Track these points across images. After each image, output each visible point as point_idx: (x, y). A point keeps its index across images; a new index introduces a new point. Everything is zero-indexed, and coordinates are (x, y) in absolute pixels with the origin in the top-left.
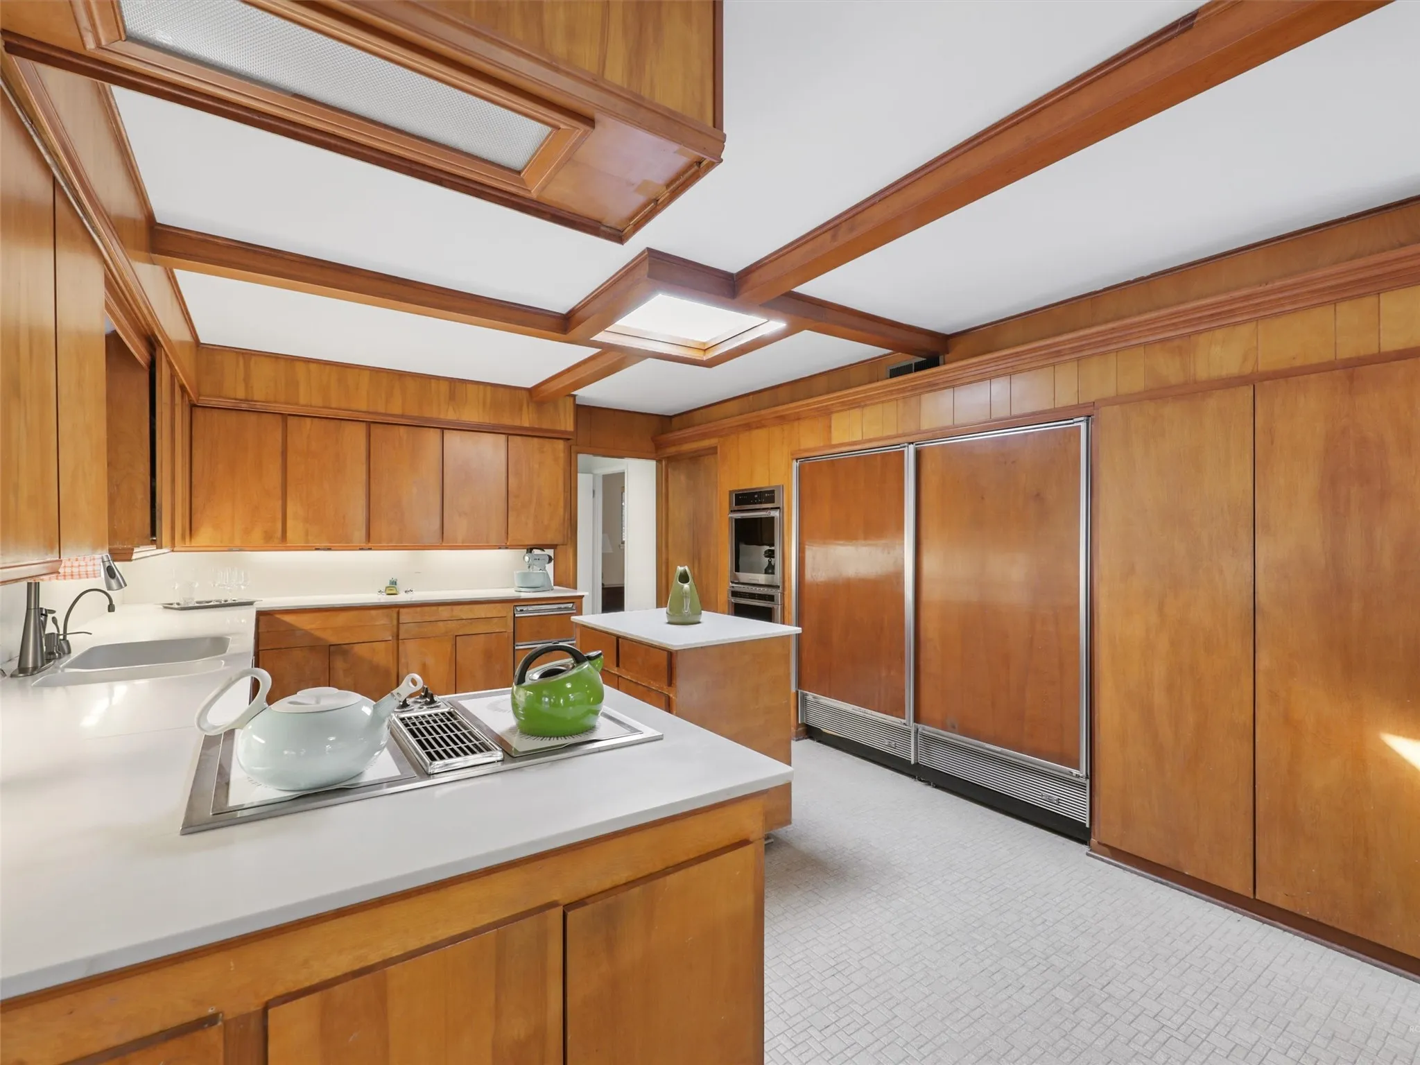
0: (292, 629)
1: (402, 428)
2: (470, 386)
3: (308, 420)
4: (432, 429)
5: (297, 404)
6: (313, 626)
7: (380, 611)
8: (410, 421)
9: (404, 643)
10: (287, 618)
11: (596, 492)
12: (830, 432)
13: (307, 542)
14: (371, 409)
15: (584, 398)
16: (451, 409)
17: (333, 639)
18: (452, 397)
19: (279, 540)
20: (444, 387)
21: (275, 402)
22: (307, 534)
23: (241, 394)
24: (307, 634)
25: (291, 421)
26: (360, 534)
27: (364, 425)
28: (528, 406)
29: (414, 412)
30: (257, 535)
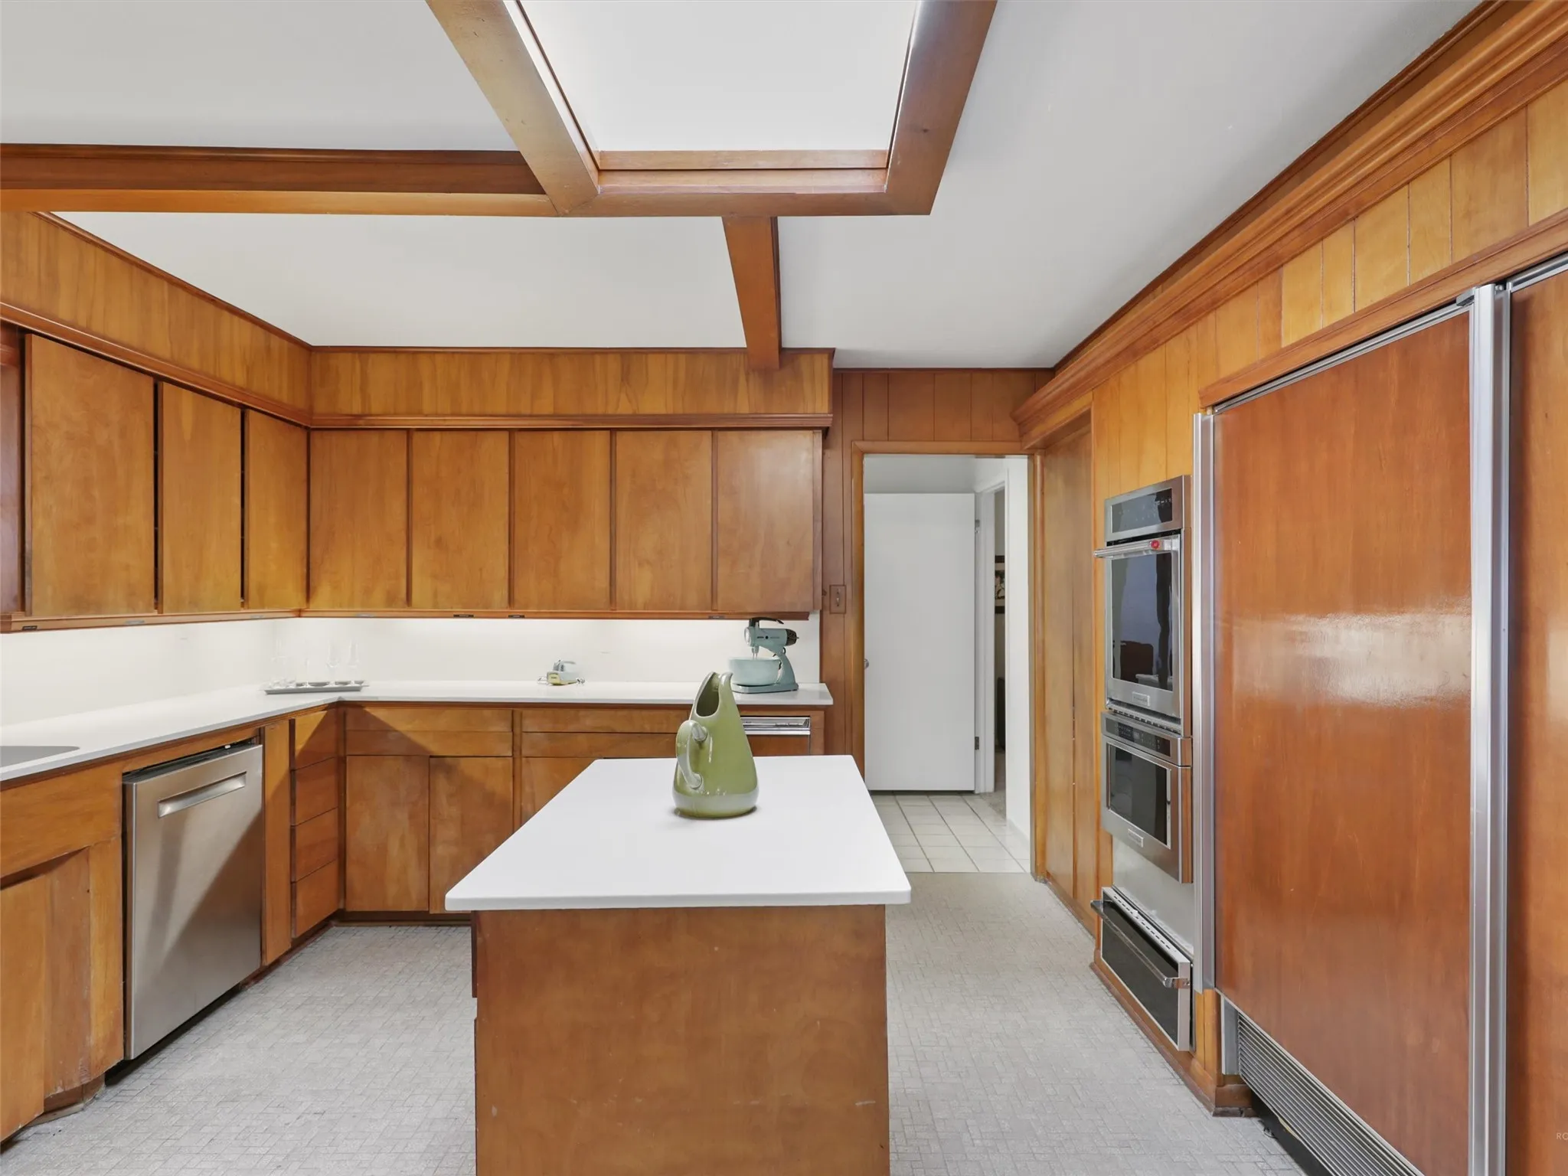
0: (385, 730)
1: (556, 434)
2: (651, 357)
3: (437, 435)
4: (597, 432)
5: (420, 413)
6: (409, 727)
7: (496, 711)
8: (571, 423)
9: (528, 762)
10: (380, 714)
11: (982, 523)
12: (1279, 316)
13: (435, 605)
14: (513, 411)
15: (847, 352)
16: (623, 396)
17: (435, 748)
18: (625, 377)
19: (403, 603)
20: (614, 365)
21: (395, 414)
22: (435, 595)
23: (357, 409)
24: (402, 737)
25: (416, 436)
26: (500, 594)
27: (506, 435)
28: (747, 381)
29: (570, 409)
30: (379, 595)
